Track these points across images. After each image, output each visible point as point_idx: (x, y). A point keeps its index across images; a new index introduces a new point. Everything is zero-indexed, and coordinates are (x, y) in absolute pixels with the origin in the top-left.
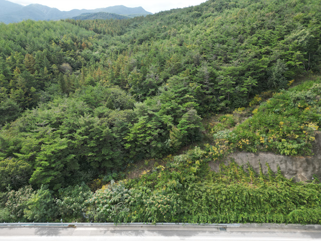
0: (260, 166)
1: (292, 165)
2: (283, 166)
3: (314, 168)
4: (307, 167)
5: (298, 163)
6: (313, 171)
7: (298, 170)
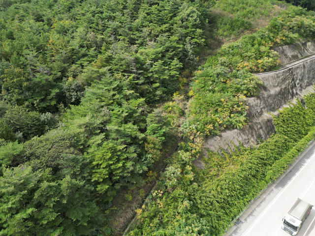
0: (227, 146)
1: (245, 135)
2: (240, 139)
3: (256, 131)
4: (252, 132)
5: (247, 132)
6: (256, 134)
7: (249, 137)
